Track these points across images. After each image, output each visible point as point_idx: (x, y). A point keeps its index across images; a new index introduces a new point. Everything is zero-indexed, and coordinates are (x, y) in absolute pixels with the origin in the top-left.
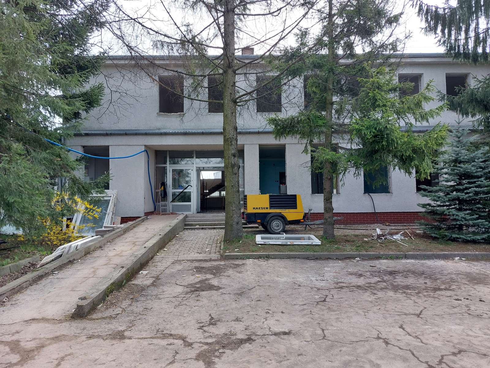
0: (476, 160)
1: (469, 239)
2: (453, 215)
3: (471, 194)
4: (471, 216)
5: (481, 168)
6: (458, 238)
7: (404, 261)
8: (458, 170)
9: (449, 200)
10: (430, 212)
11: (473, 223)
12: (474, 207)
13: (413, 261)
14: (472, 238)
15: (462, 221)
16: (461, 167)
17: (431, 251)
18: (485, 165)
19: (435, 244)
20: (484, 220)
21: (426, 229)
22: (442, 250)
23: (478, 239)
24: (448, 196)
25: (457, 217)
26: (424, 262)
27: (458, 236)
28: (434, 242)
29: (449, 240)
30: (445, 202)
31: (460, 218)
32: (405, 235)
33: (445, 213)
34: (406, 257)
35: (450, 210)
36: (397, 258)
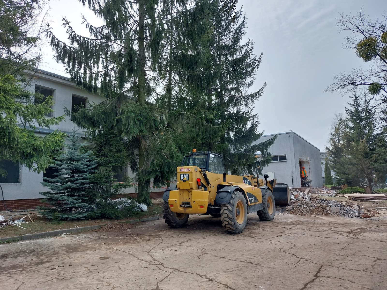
0: (84, 160)
1: (74, 217)
2: (65, 200)
3: (78, 185)
4: (77, 200)
5: (87, 165)
6: (67, 218)
7: (19, 243)
8: (71, 166)
9: (63, 189)
10: (49, 199)
11: (78, 206)
12: (80, 194)
13: (28, 242)
14: (77, 217)
15: (71, 204)
16: (73, 164)
17: (44, 231)
18: (89, 163)
19: (49, 225)
20: (86, 203)
21: (44, 213)
22: (54, 229)
23: (81, 217)
24: (63, 186)
25: (68, 202)
26: (37, 241)
27: (67, 216)
28: (49, 223)
29: (61, 220)
30: (60, 190)
31: (69, 203)
32: (27, 219)
33: (59, 199)
34: (22, 239)
35: (63, 196)
36: (14, 241)
